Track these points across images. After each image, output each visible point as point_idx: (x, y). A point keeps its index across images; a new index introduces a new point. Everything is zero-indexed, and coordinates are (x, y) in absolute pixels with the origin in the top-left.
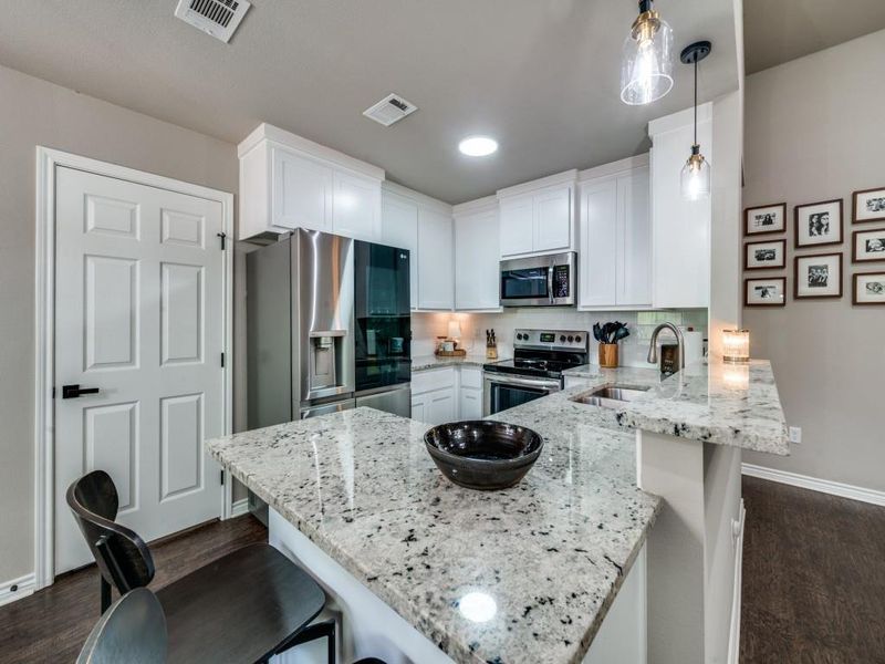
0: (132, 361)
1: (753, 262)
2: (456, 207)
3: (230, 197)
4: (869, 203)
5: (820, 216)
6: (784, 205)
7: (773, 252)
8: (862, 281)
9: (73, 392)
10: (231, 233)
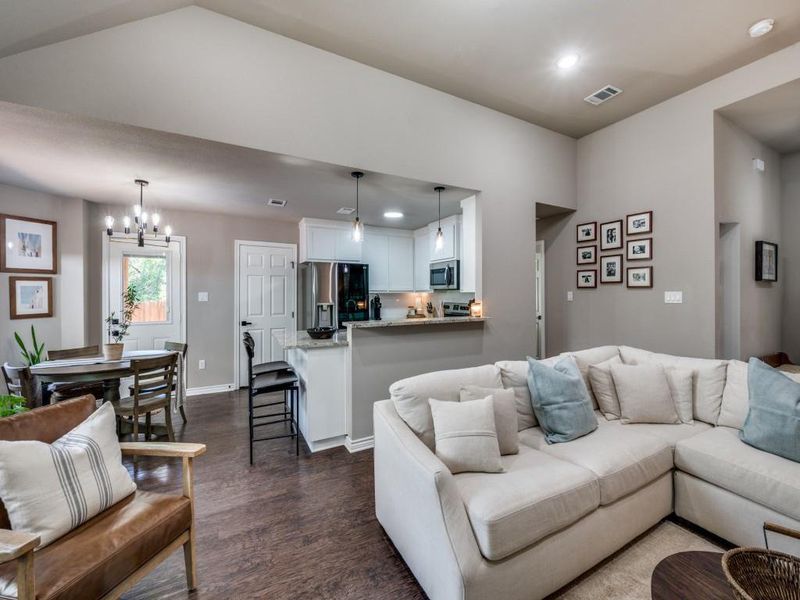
0: (261, 314)
1: (581, 260)
2: (415, 232)
3: (295, 246)
4: (634, 223)
5: (612, 230)
6: (596, 223)
7: (590, 253)
8: (631, 272)
9: (244, 324)
10: (296, 261)
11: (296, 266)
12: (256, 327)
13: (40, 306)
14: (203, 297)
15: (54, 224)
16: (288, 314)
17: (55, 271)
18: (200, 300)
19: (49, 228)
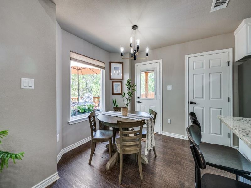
0: (203, 98)
9: (191, 103)
10: (231, 61)
11: (231, 64)
12: (199, 106)
13: (119, 91)
14: (169, 87)
15: (122, 63)
16: (224, 99)
17: (122, 79)
18: (168, 89)
19: (121, 64)
